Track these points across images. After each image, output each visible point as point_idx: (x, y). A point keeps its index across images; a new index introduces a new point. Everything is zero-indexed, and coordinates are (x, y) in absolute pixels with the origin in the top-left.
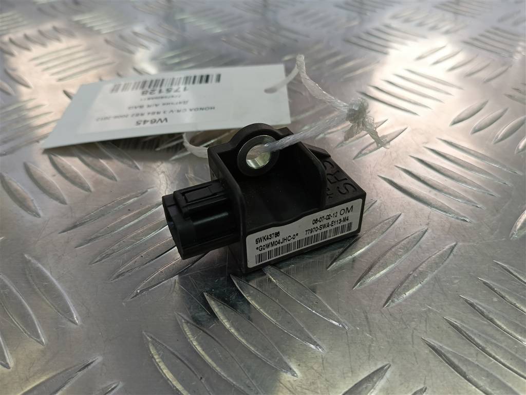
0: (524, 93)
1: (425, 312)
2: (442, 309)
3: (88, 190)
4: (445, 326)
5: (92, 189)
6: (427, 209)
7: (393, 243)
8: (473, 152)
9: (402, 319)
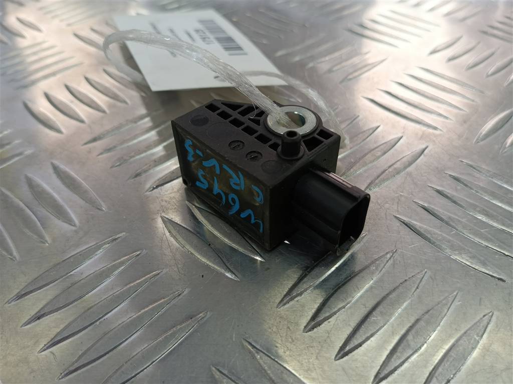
0: (511, 26)
1: (398, 197)
2: (412, 194)
3: (104, 112)
4: (414, 206)
5: (108, 111)
6: (403, 122)
7: (372, 148)
8: (446, 77)
9: (377, 202)
